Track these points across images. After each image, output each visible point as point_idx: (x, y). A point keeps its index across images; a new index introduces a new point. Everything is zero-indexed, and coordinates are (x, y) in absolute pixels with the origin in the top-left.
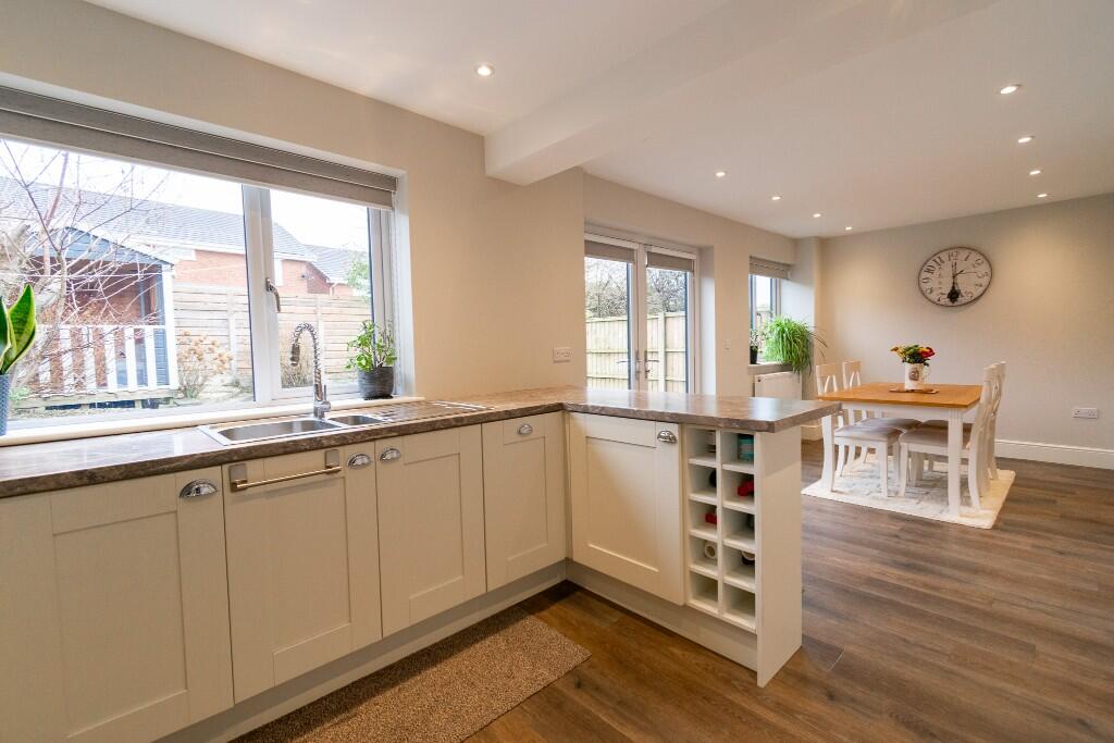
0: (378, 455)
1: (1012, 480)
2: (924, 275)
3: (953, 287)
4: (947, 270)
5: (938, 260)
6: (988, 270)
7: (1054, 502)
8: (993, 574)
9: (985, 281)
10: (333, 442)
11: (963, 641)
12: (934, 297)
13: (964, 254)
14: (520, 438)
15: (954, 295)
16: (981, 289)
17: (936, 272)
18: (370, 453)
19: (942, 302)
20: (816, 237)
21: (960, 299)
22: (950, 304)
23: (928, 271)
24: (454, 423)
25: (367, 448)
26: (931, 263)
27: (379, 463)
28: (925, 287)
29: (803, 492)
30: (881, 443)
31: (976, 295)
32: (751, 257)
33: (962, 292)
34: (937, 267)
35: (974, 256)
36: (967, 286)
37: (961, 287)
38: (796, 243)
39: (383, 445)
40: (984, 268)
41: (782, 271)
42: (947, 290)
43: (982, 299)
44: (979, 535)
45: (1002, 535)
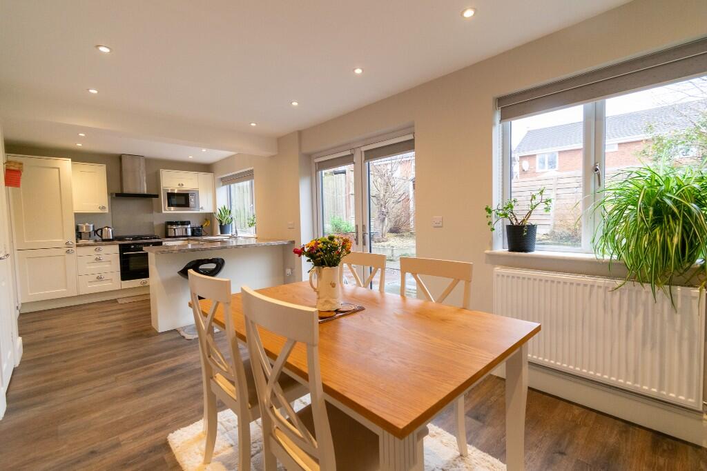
8: (128, 395)
11: (115, 359)
44: (167, 424)
45: (153, 437)
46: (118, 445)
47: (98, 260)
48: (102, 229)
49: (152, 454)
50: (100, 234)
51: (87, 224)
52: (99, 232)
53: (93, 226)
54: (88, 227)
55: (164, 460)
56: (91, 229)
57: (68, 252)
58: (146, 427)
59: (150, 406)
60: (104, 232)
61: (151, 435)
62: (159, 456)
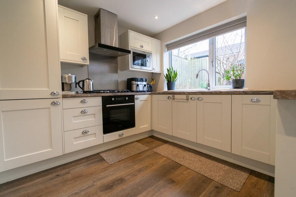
0: (197, 98)
10: (187, 94)
14: (251, 103)
18: (195, 97)
24: (219, 93)
25: (195, 96)
27: (197, 100)
39: (198, 96)
47: (83, 112)
48: (83, 81)
50: (81, 86)
51: (70, 75)
52: (81, 84)
53: (75, 77)
54: (70, 78)
56: (74, 81)
57: (54, 104)
60: (85, 84)
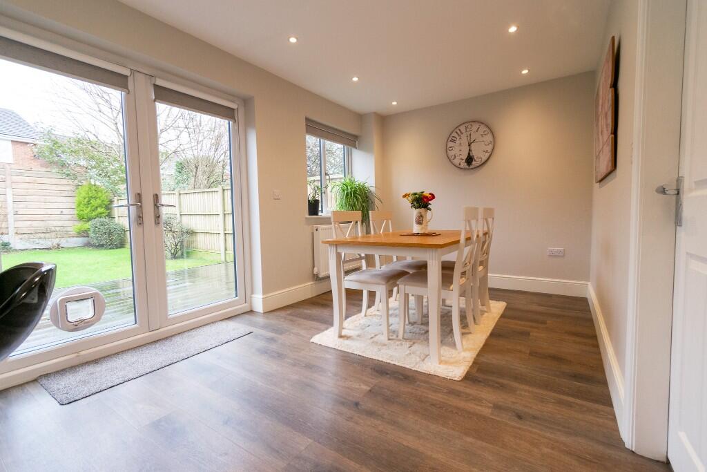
1: (501, 311)
2: (451, 144)
3: (469, 154)
4: (465, 141)
5: (458, 132)
6: (492, 140)
7: (527, 334)
9: (489, 148)
12: (457, 161)
13: (475, 126)
15: (470, 160)
16: (487, 155)
17: (458, 142)
19: (462, 166)
20: (375, 113)
21: (474, 163)
22: (467, 167)
23: (453, 141)
26: (454, 134)
28: (451, 153)
29: (311, 341)
30: (381, 286)
31: (484, 159)
32: (307, 119)
33: (475, 157)
34: (458, 138)
35: (483, 128)
36: (479, 154)
37: (475, 154)
38: (360, 118)
40: (489, 138)
41: (351, 140)
42: (465, 156)
43: (489, 163)
44: (446, 393)
45: (468, 391)
46: (497, 407)
49: (479, 379)
55: (477, 371)
58: (462, 404)
59: (433, 427)
61: (466, 394)
62: (477, 375)
